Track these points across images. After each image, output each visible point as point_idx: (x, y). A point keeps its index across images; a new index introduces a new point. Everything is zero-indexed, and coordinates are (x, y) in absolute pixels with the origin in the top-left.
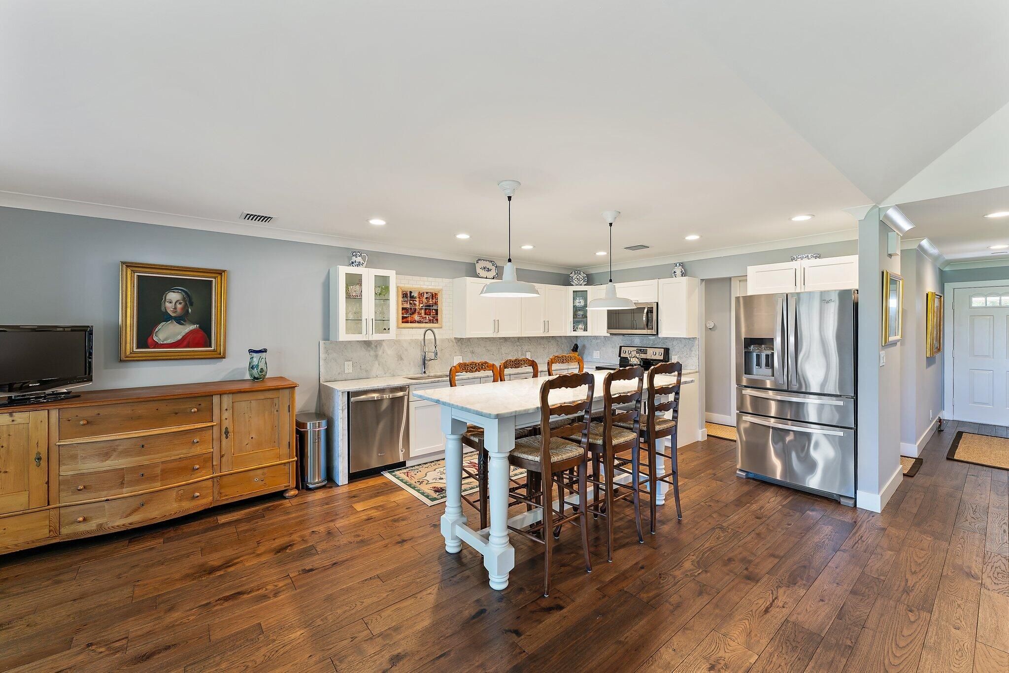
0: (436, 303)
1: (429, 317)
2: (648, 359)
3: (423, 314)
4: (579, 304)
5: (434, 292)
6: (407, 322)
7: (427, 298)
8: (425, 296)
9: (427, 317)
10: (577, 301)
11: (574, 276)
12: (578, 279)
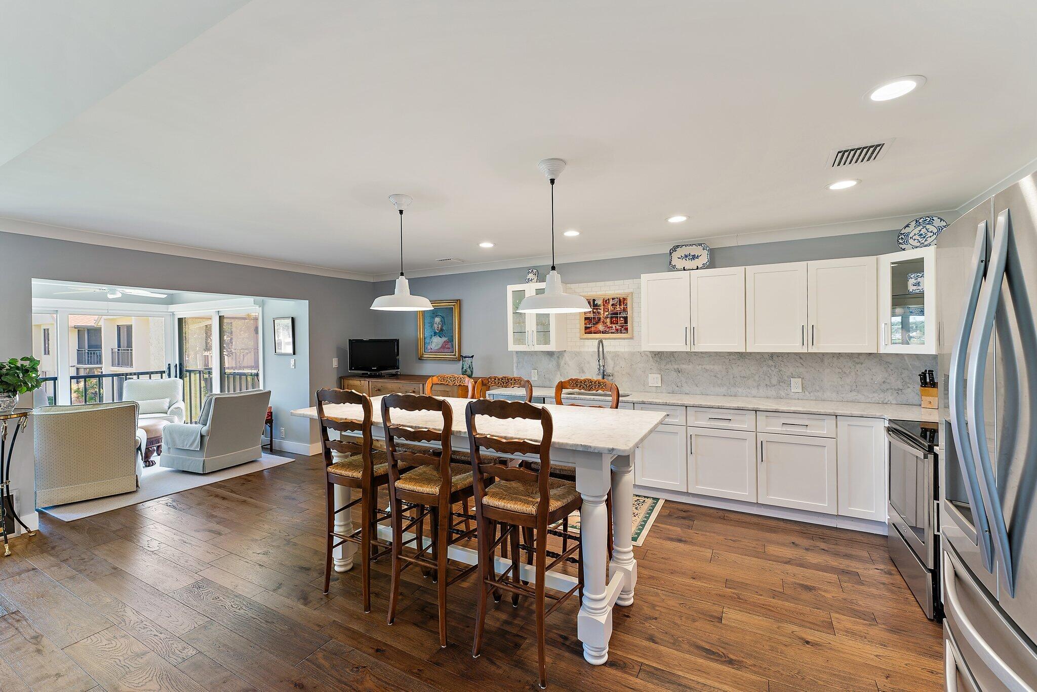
0: (625, 310)
1: (616, 327)
3: (608, 324)
4: (915, 288)
5: (621, 297)
6: (590, 333)
7: (613, 305)
8: (611, 302)
9: (614, 326)
10: (912, 281)
11: (913, 230)
12: (922, 235)
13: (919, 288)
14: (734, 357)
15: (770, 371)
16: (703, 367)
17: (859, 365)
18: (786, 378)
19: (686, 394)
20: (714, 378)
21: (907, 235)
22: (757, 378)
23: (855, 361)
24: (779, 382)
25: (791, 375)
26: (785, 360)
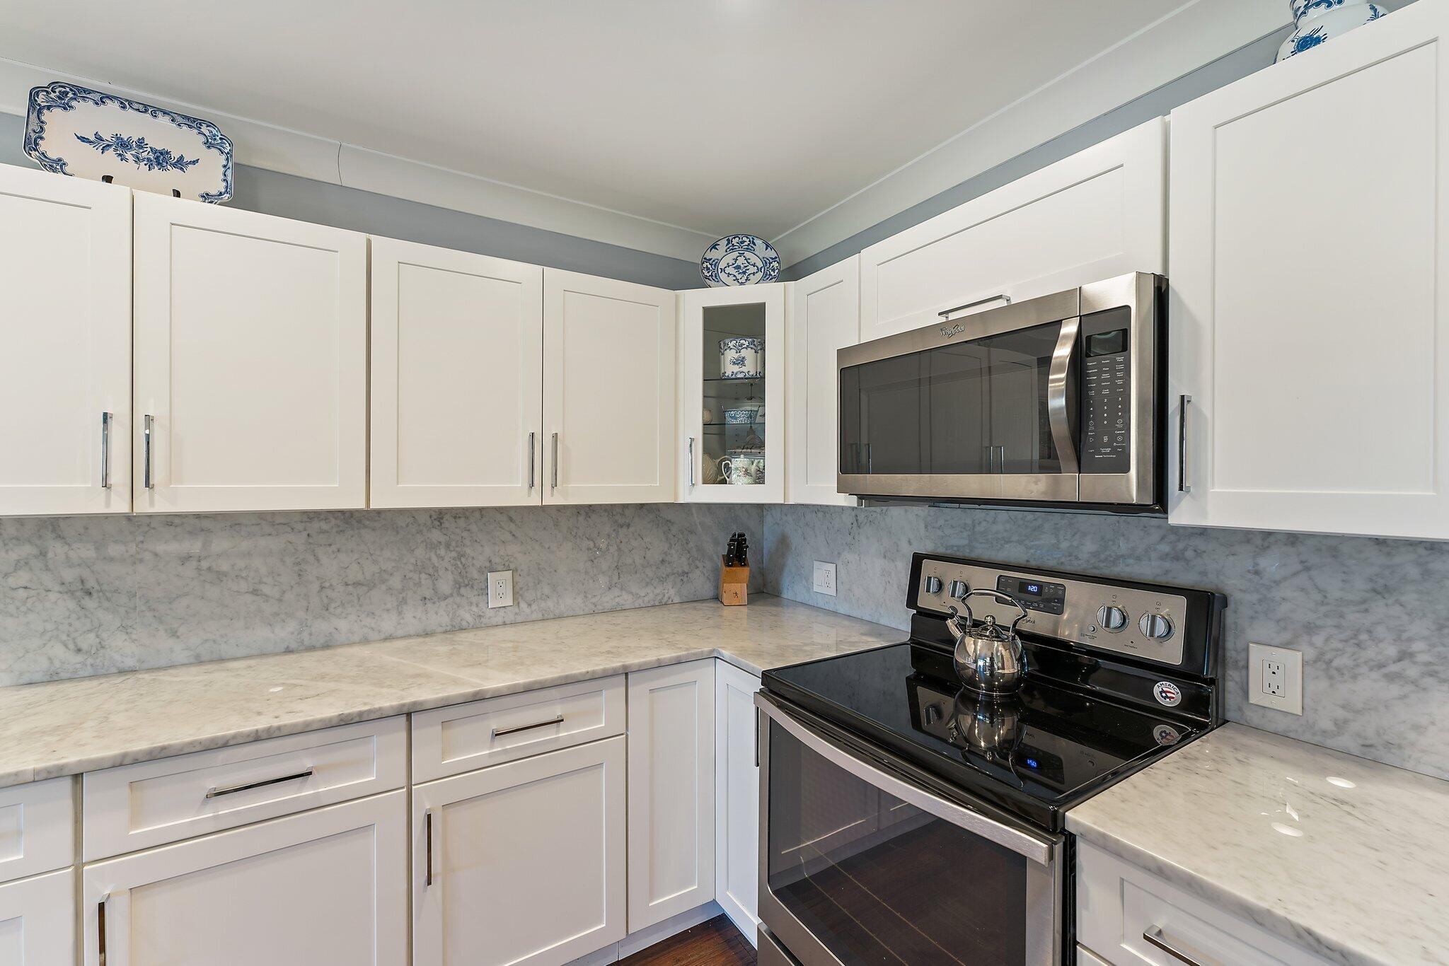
2: (1065, 644)
4: (736, 369)
10: (730, 355)
11: (724, 257)
12: (738, 267)
13: (744, 369)
14: (325, 526)
15: (434, 559)
16: (205, 564)
17: (624, 530)
18: (475, 575)
19: (121, 672)
20: (249, 598)
21: (716, 263)
22: (396, 582)
23: (616, 521)
24: (458, 586)
25: (488, 564)
26: (474, 528)
